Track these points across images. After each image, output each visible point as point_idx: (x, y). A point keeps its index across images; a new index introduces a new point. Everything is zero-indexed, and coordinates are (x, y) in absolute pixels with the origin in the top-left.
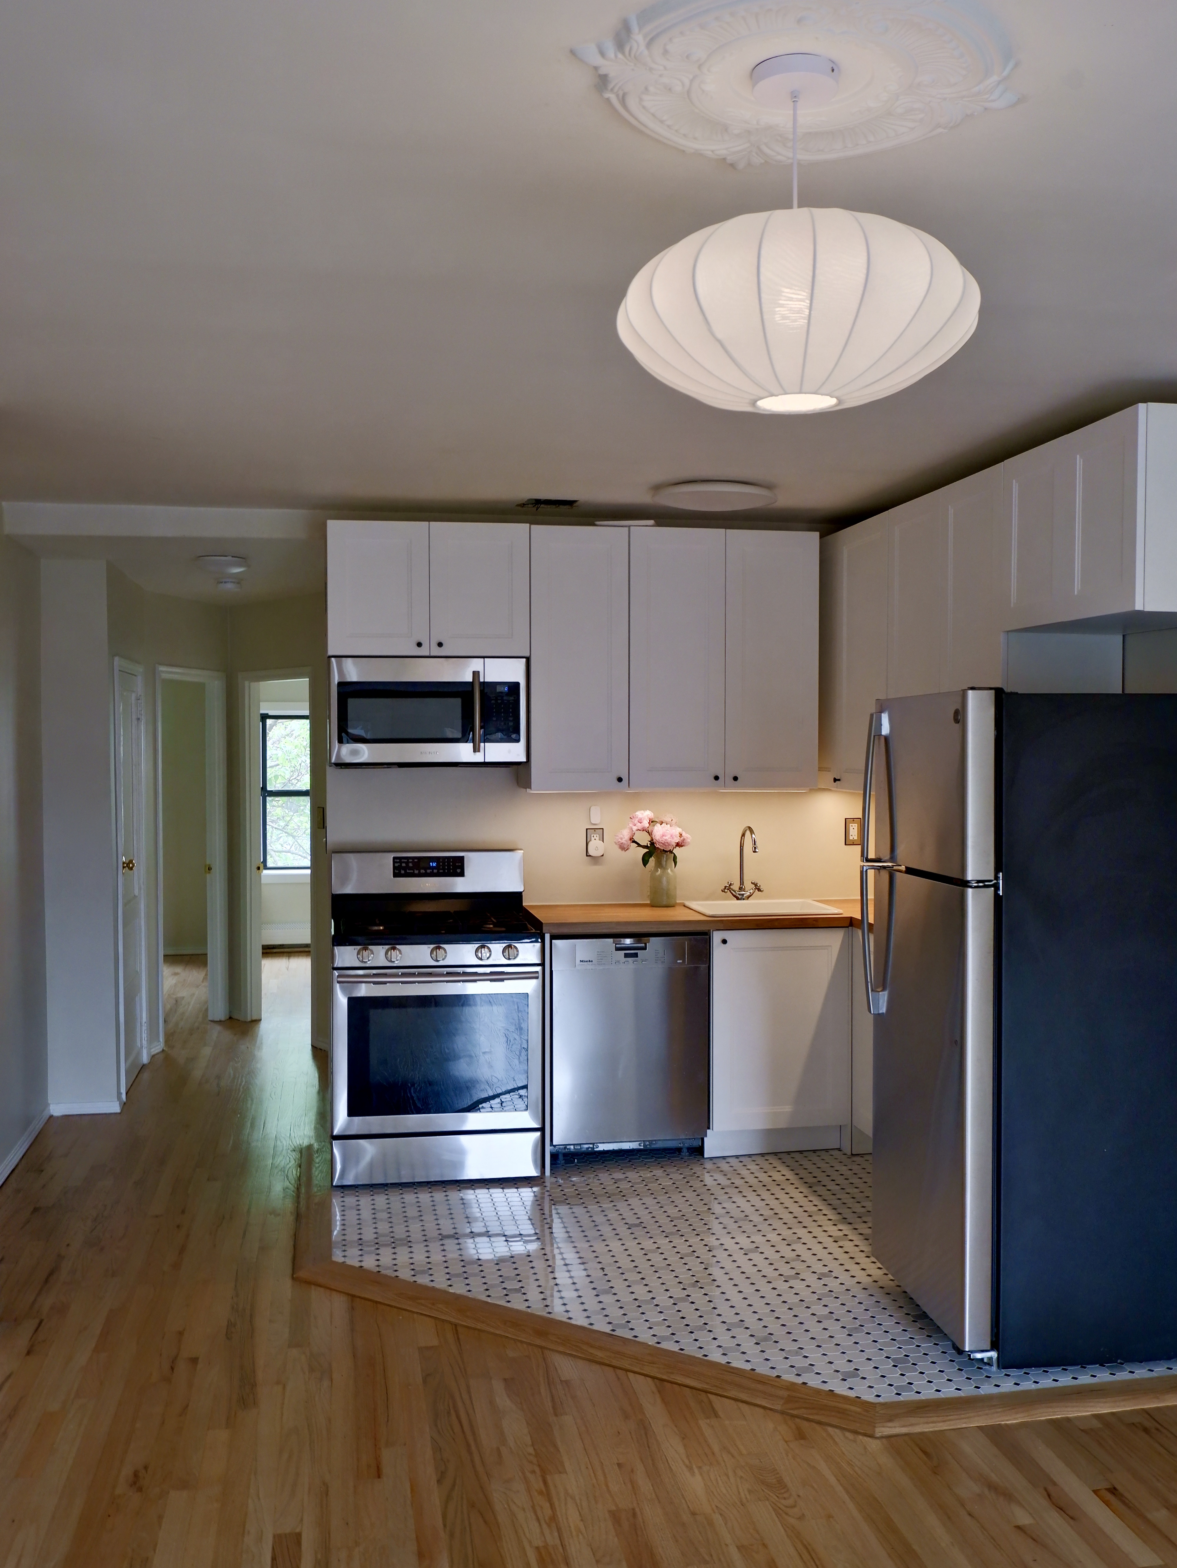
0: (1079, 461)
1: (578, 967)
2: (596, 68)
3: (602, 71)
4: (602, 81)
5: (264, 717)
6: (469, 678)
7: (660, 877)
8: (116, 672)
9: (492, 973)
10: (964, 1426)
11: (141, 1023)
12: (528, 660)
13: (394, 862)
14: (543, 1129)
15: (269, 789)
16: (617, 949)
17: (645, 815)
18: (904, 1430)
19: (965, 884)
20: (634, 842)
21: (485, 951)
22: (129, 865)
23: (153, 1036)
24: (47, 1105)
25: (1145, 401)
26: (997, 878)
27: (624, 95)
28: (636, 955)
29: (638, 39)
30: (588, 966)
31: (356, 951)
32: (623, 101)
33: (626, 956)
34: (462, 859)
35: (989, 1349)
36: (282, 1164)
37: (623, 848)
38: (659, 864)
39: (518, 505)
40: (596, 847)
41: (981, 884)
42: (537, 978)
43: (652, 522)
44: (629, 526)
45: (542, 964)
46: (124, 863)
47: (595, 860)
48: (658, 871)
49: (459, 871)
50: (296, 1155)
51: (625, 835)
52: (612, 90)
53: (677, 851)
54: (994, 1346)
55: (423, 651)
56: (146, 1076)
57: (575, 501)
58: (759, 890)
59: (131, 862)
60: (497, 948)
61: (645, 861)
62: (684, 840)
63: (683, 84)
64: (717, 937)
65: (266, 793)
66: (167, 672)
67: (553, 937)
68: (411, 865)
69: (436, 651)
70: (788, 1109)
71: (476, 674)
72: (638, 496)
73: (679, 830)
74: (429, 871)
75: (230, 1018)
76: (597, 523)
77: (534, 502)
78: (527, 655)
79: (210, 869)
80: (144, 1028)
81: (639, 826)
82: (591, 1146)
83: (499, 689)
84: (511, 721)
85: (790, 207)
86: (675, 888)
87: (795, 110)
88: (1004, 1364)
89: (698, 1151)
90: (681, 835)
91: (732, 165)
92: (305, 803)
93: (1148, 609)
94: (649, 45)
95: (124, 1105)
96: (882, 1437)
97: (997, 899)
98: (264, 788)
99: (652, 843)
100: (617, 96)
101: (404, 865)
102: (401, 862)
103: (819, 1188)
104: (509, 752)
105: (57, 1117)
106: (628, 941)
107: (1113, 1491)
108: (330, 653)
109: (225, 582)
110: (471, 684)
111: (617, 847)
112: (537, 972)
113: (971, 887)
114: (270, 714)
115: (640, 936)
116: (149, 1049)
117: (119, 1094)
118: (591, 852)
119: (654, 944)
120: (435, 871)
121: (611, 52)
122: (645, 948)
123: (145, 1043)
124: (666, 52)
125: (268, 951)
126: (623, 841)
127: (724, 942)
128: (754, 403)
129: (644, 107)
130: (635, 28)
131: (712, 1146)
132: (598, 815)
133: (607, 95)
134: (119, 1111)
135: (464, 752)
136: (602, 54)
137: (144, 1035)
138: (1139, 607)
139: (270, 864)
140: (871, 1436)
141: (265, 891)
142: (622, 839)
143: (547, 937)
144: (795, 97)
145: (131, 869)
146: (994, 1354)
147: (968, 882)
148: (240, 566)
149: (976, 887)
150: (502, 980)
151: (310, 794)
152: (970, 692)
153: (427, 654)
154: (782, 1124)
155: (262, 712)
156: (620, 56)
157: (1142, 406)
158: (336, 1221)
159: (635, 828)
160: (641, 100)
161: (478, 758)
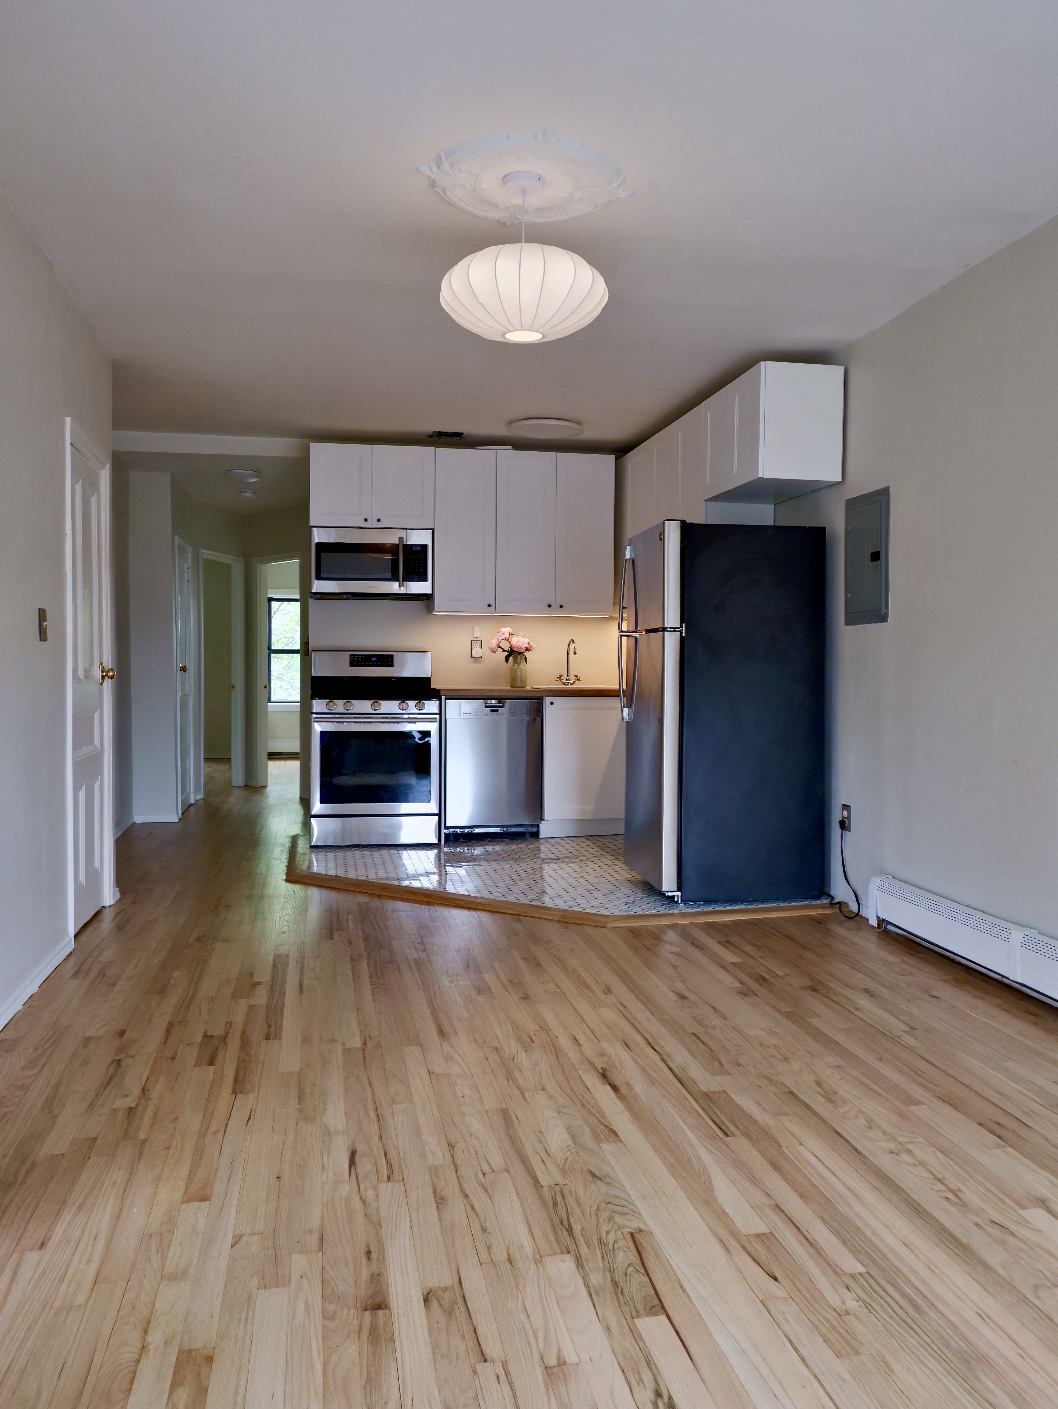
0: (737, 398)
1: (462, 717)
2: (429, 177)
3: (433, 178)
4: (433, 183)
5: (270, 600)
6: (397, 542)
7: (516, 670)
8: (176, 547)
9: (409, 718)
10: (657, 924)
11: (190, 778)
12: (433, 531)
13: (350, 658)
14: (441, 815)
15: (273, 648)
16: (486, 707)
17: (506, 630)
18: (624, 925)
19: (664, 629)
20: (500, 647)
21: (404, 705)
22: (184, 669)
23: (197, 790)
24: (132, 816)
25: (765, 359)
26: (682, 627)
27: (444, 189)
28: (497, 711)
29: (446, 165)
30: (467, 716)
31: (326, 703)
32: (444, 191)
33: (492, 711)
34: (392, 656)
35: (676, 890)
36: (280, 842)
37: (494, 651)
38: (516, 661)
39: (428, 436)
40: (477, 652)
41: (672, 630)
42: (436, 722)
43: (510, 447)
44: (496, 450)
45: (440, 714)
46: (181, 668)
47: (477, 659)
48: (515, 666)
49: (390, 663)
50: (290, 839)
51: (494, 643)
52: (438, 187)
53: (527, 654)
54: (679, 889)
55: (368, 524)
56: (192, 810)
57: (463, 433)
58: (579, 680)
59: (185, 667)
60: (412, 703)
61: (507, 660)
62: (531, 646)
63: (471, 185)
64: (547, 700)
65: (271, 651)
66: (207, 554)
67: (446, 699)
68: (360, 659)
69: (377, 525)
70: (591, 807)
71: (401, 539)
72: (500, 431)
73: (527, 640)
74: (371, 663)
75: (246, 785)
76: (477, 447)
77: (437, 434)
78: (433, 527)
79: (233, 687)
80: (192, 781)
81: (503, 637)
82: (470, 830)
83: (414, 548)
84: (422, 569)
85: (521, 242)
86: (526, 677)
87: (523, 197)
88: (685, 901)
89: (536, 835)
90: (529, 643)
91: (504, 224)
92: (297, 657)
93: (766, 477)
94: (451, 166)
95: (180, 819)
96: (610, 928)
97: (682, 639)
98: (269, 648)
99: (511, 649)
100: (441, 189)
101: (356, 659)
102: (354, 658)
103: (606, 849)
104: (421, 587)
105: (139, 824)
106: (493, 702)
107: (728, 942)
108: (311, 524)
109: (245, 492)
110: (397, 545)
111: (489, 651)
112: (436, 718)
113: (667, 631)
114: (274, 598)
115: (501, 700)
116: (195, 796)
117: (178, 813)
118: (474, 655)
119: (508, 704)
120: (375, 663)
121: (435, 169)
122: (502, 707)
123: (192, 790)
124: (460, 170)
125: (271, 757)
126: (493, 646)
127: (552, 703)
128: (504, 336)
129: (455, 195)
130: (444, 160)
131: (545, 830)
132: (478, 632)
133: (436, 189)
134: (177, 821)
135: (394, 587)
136: (431, 171)
137: (192, 785)
138: (761, 475)
139: (273, 699)
140: (605, 927)
141: (270, 716)
142: (492, 645)
143: (443, 698)
144: (523, 192)
145: (185, 671)
146: (679, 894)
147: (666, 628)
148: (255, 477)
149: (670, 631)
150: (415, 722)
151: (300, 652)
152: (666, 522)
153: (371, 526)
154: (588, 817)
155: (269, 596)
156: (439, 171)
157: (762, 363)
158: (314, 866)
159: (500, 638)
160: (453, 192)
161: (403, 591)
